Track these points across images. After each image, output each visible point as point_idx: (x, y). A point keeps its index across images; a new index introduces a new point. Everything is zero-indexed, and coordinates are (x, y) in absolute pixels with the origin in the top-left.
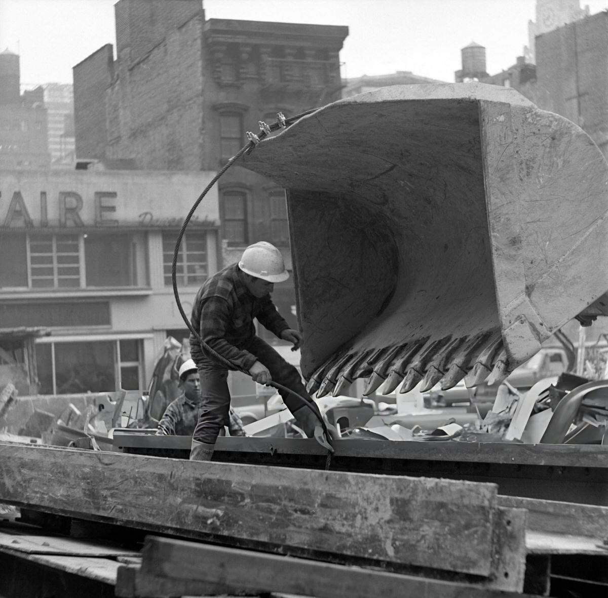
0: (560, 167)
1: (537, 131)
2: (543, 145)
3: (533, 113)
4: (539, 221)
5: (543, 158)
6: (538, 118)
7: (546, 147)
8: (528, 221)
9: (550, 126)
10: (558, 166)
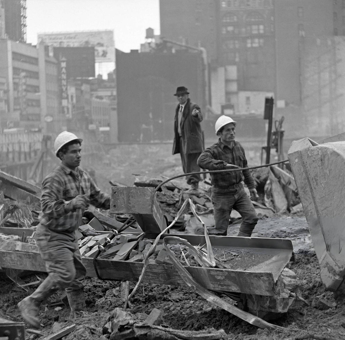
0: (328, 174)
1: (314, 160)
2: (319, 166)
3: (310, 150)
4: (327, 207)
5: (320, 173)
6: (313, 152)
7: (320, 166)
8: (322, 209)
9: (318, 154)
10: (327, 174)
